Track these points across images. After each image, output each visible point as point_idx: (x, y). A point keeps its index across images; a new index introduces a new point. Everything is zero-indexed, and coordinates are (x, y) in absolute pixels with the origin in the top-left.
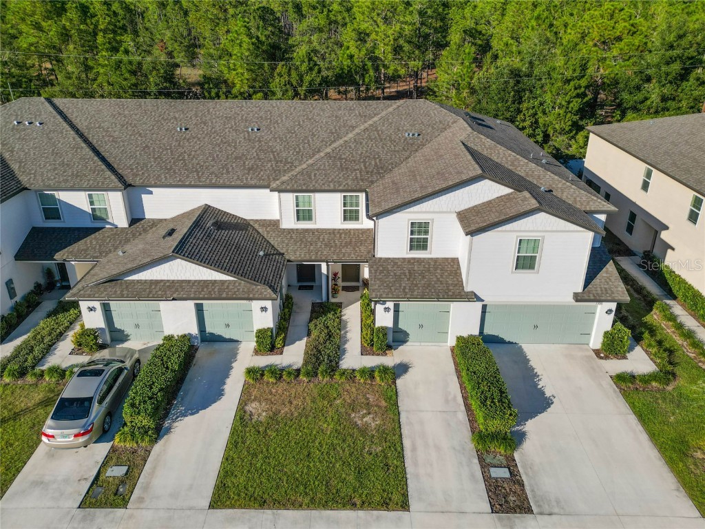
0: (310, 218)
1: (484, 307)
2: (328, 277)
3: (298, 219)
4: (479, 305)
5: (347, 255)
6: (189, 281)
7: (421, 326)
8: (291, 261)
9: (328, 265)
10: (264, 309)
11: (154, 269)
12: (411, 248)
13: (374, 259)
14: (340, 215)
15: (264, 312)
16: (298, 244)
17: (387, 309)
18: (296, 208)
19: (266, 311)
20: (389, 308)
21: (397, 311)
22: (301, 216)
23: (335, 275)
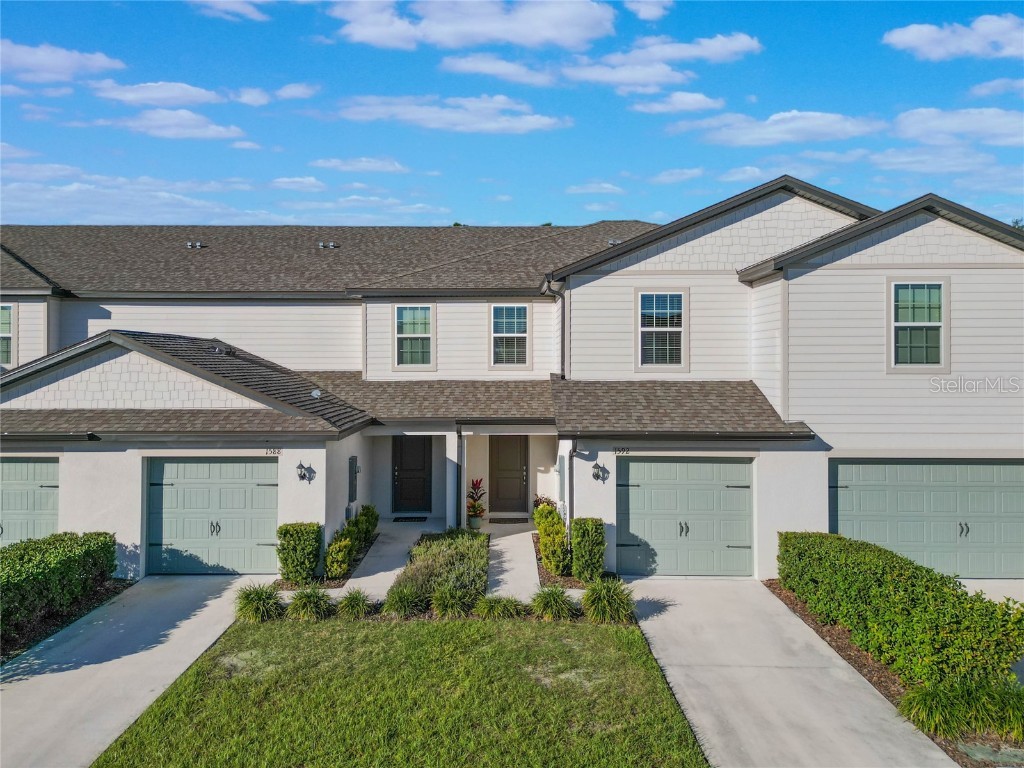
0: (425, 358)
1: (834, 464)
2: (459, 468)
3: (401, 361)
4: (820, 459)
5: (501, 412)
6: (139, 411)
7: (684, 529)
8: (380, 424)
9: (460, 437)
10: (307, 474)
11: (63, 383)
12: (646, 358)
13: (563, 382)
14: (487, 350)
15: (305, 482)
16: (398, 400)
17: (600, 474)
18: (397, 336)
19: (310, 479)
20: (605, 471)
21: (623, 486)
22: (407, 356)
23: (476, 485)
